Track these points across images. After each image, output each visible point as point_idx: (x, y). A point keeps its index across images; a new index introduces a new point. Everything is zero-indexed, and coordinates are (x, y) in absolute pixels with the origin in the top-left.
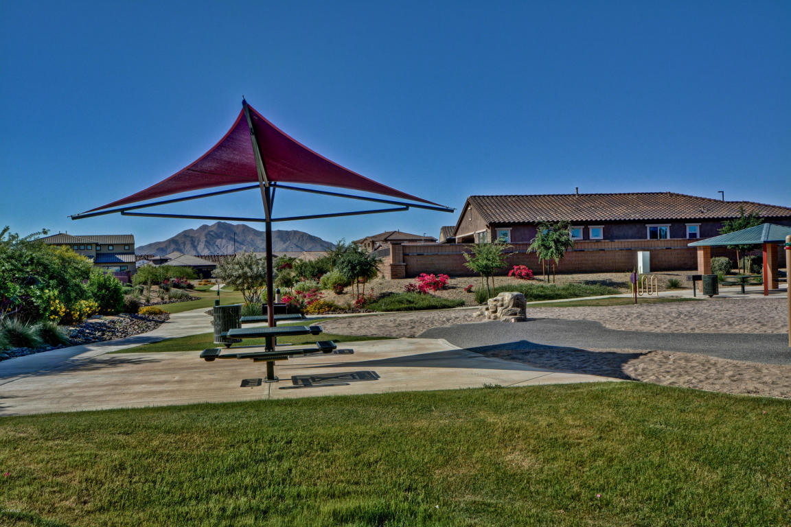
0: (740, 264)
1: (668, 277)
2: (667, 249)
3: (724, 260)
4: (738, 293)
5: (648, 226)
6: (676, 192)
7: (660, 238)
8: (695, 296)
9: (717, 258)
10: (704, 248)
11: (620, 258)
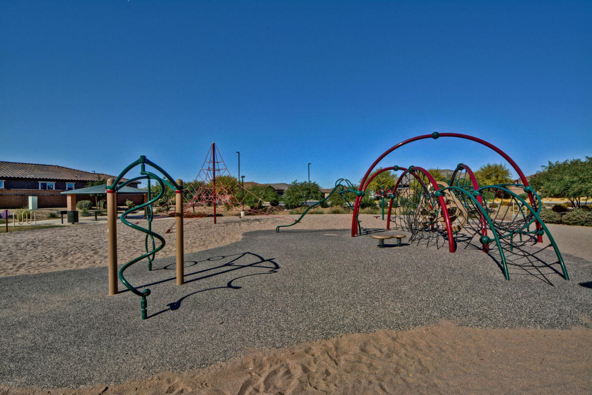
0: (98, 204)
1: (51, 211)
2: (51, 195)
3: (88, 202)
4: (93, 220)
5: (40, 182)
6: (62, 166)
7: (48, 189)
8: (62, 223)
9: (84, 201)
10: (72, 195)
11: (15, 200)
